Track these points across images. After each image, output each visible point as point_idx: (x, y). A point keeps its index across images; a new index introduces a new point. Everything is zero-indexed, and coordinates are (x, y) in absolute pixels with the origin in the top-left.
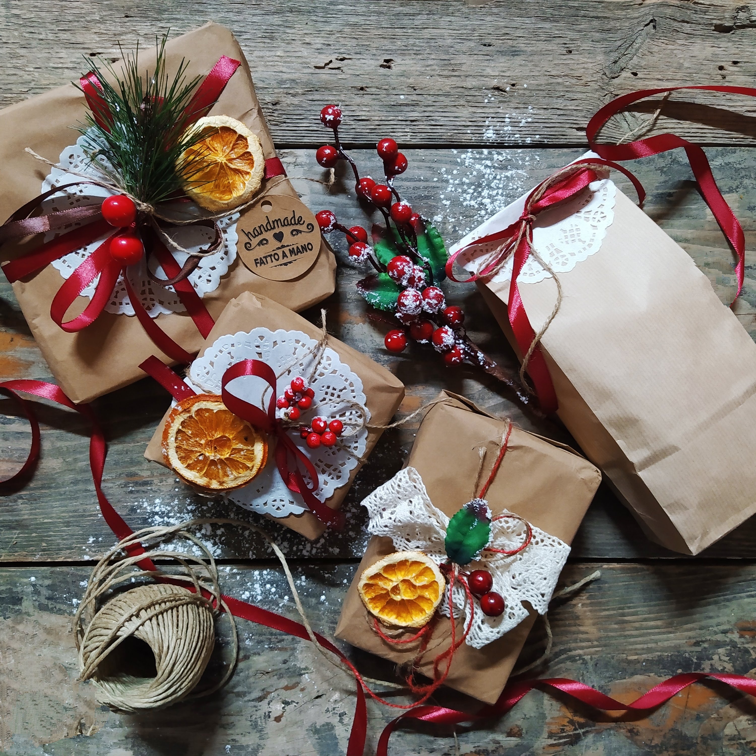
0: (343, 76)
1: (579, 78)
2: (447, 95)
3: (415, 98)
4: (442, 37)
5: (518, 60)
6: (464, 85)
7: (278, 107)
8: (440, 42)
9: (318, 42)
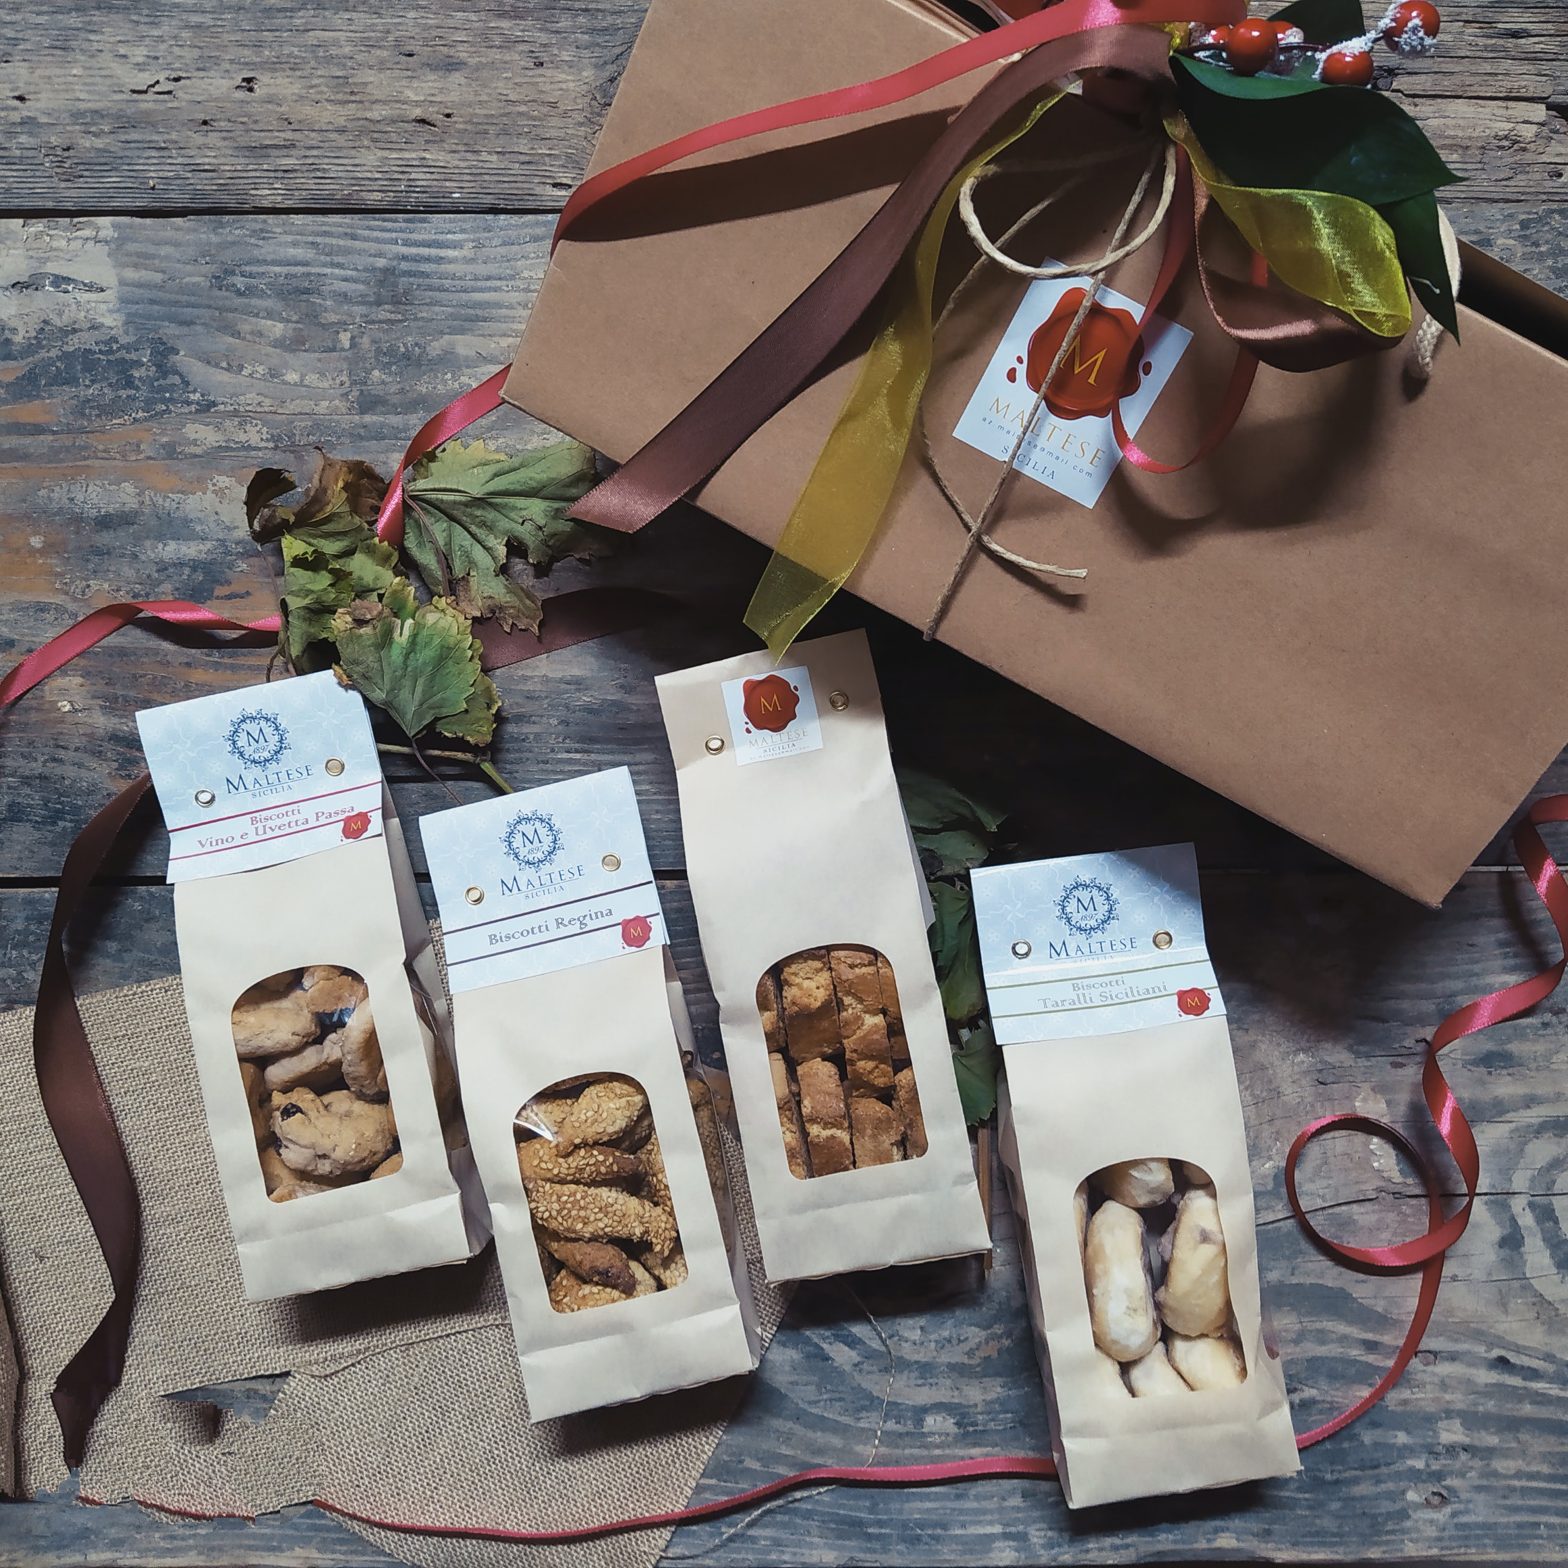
0: (175, 104)
1: (553, 105)
2: (342, 131)
3: (289, 135)
4: (336, 43)
5: (457, 77)
6: (369, 115)
7: (71, 153)
8: (333, 51)
9: (139, 54)
